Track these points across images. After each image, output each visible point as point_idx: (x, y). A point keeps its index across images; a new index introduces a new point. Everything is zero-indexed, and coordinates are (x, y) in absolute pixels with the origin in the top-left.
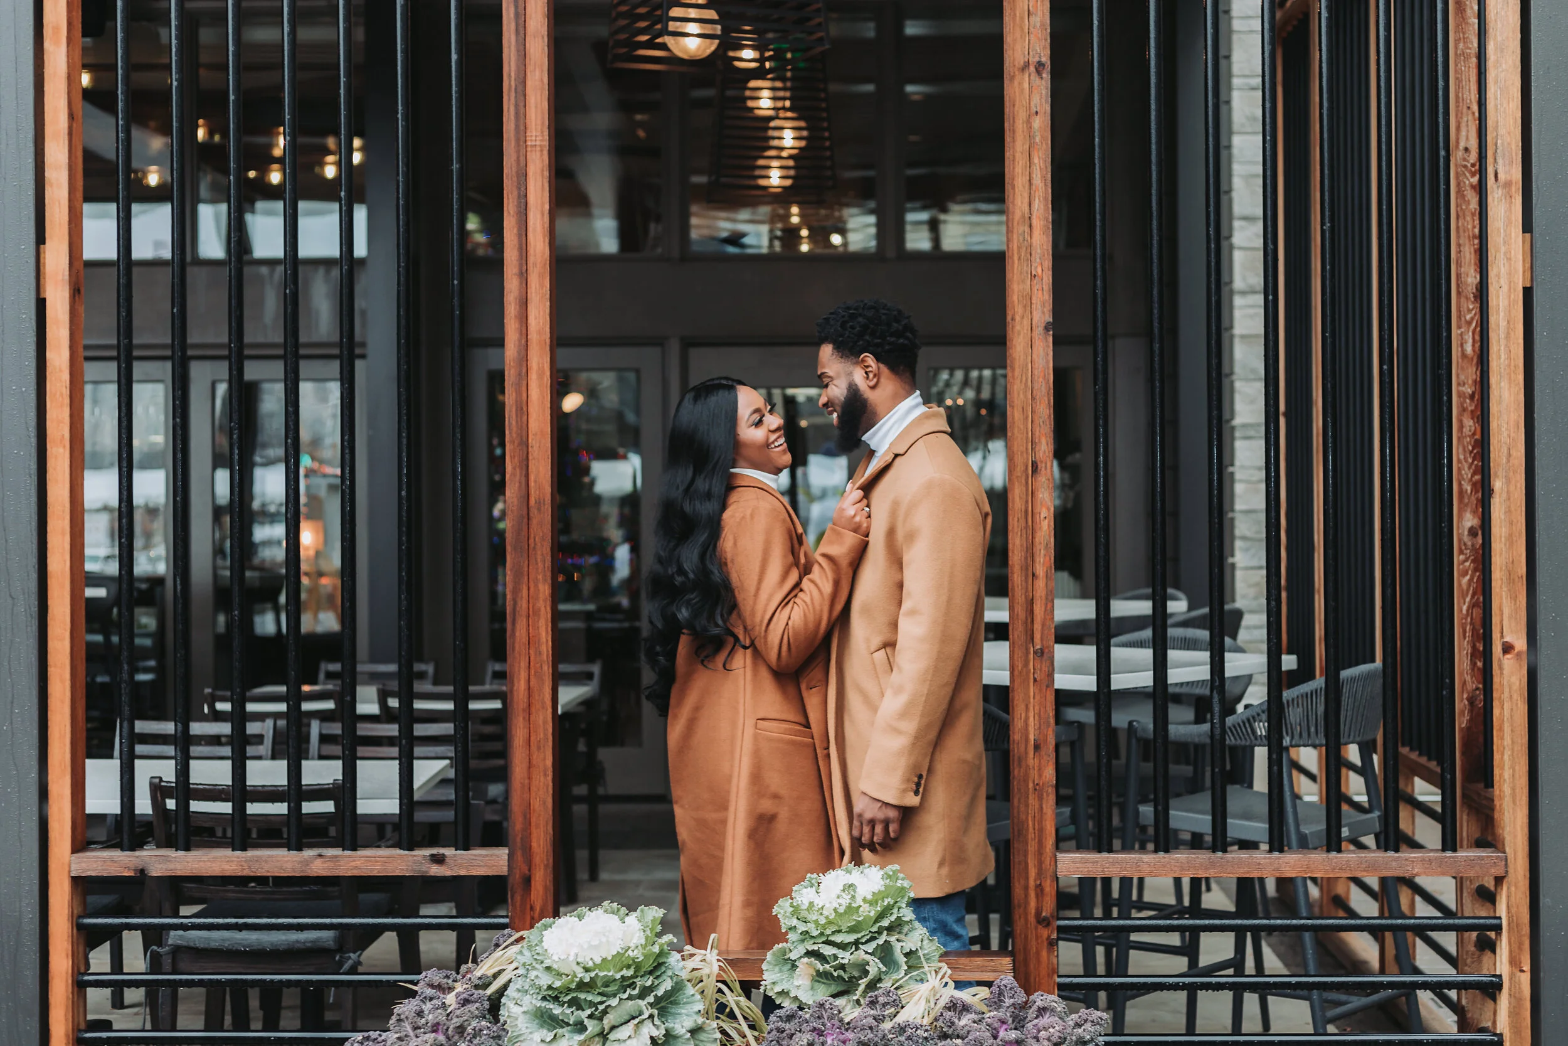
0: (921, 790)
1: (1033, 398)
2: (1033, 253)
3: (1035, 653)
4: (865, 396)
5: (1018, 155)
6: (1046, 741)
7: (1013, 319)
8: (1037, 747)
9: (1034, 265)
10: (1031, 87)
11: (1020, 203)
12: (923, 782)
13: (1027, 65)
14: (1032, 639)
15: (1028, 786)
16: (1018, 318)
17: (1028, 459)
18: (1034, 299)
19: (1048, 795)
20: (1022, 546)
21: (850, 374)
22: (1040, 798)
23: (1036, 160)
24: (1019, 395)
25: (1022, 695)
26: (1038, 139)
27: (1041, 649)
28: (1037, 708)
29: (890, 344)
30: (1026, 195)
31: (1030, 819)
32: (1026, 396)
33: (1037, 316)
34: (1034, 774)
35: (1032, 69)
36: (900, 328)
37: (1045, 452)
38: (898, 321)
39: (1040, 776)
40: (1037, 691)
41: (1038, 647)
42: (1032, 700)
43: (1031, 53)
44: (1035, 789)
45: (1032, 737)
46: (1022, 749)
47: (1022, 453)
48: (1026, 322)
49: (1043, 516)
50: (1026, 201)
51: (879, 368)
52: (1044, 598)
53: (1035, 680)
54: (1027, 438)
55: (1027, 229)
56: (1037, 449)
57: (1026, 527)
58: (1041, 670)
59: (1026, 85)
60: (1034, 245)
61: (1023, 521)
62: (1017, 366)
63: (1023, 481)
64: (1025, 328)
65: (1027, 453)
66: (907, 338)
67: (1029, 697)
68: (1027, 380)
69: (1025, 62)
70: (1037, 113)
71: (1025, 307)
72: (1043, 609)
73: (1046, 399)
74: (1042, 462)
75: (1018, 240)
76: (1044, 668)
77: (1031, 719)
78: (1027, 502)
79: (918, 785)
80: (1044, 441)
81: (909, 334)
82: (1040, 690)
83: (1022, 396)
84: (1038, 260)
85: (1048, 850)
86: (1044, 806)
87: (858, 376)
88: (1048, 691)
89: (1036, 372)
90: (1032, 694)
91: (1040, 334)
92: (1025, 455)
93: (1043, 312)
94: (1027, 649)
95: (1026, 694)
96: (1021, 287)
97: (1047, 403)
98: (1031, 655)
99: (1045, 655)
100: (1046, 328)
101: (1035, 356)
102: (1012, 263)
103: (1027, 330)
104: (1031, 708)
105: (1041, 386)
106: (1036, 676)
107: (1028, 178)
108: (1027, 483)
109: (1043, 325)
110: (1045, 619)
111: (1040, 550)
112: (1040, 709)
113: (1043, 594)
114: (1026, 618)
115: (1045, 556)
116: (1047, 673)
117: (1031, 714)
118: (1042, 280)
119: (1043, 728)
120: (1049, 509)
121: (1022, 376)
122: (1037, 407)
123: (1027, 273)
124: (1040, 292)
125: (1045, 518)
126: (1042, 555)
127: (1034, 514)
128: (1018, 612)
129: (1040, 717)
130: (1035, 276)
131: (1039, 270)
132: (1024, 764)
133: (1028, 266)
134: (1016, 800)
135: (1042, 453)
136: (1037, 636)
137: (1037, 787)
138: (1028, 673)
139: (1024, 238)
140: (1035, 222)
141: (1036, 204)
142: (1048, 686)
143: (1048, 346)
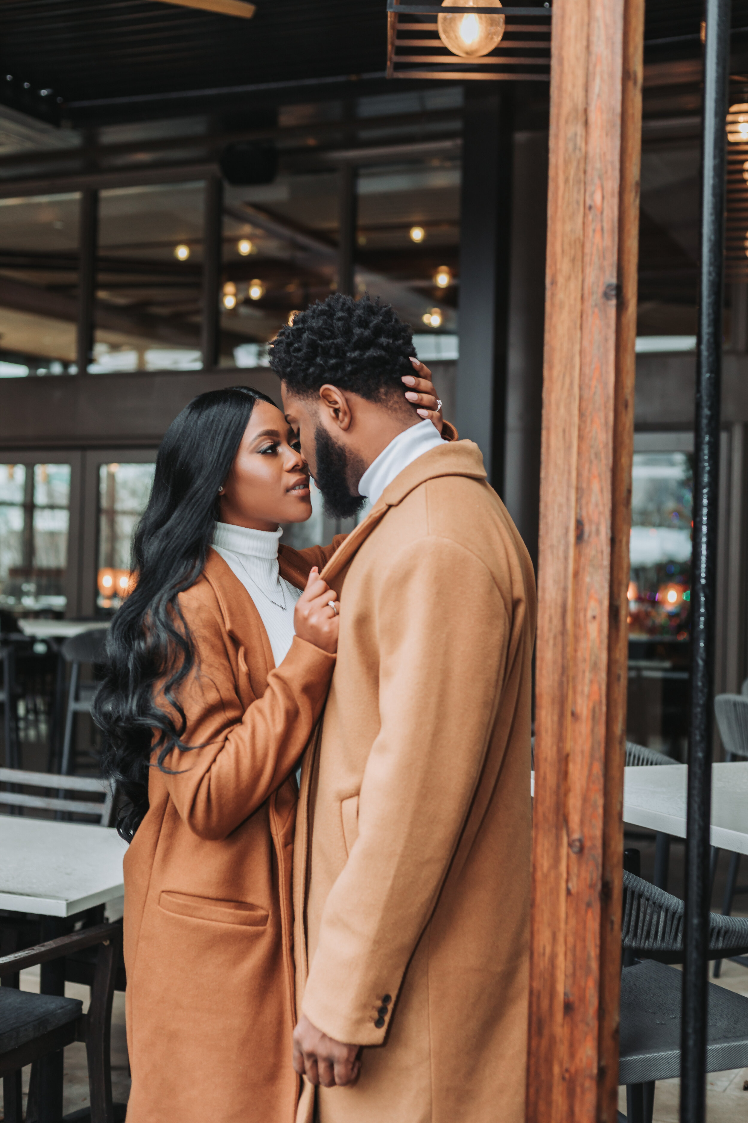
0: (386, 1019)
1: (582, 414)
2: (589, 169)
3: (570, 845)
4: (340, 443)
5: (570, 7)
6: (582, 999)
7: (554, 283)
8: (568, 1008)
9: (590, 189)
11: (570, 88)
12: (390, 1006)
14: (566, 820)
15: (552, 1071)
16: (561, 280)
17: (570, 517)
18: (588, 245)
19: (583, 1092)
20: (555, 662)
21: (315, 414)
22: (571, 1094)
23: (599, 12)
24: (558, 408)
25: (547, 914)
27: (580, 841)
28: (571, 939)
29: (353, 361)
30: (580, 73)
32: (570, 410)
33: (592, 275)
34: (562, 1050)
36: (367, 333)
37: (597, 505)
38: (363, 324)
39: (572, 1055)
40: (572, 912)
41: (576, 836)
42: (562, 925)
44: (564, 1078)
45: (560, 988)
46: (545, 1004)
47: (560, 506)
48: (574, 286)
49: (590, 614)
50: (580, 81)
51: (347, 401)
52: (588, 754)
53: (569, 892)
54: (569, 480)
55: (580, 129)
56: (585, 501)
57: (563, 632)
58: (579, 876)
60: (591, 154)
61: (556, 621)
62: (556, 362)
63: (561, 554)
64: (574, 296)
65: (569, 505)
66: (381, 347)
67: (559, 920)
68: (571, 384)
71: (573, 260)
72: (586, 772)
73: (602, 415)
74: (591, 521)
75: (566, 149)
76: (583, 874)
77: (561, 958)
78: (565, 589)
79: (383, 1010)
80: (596, 486)
81: (383, 340)
82: (577, 911)
83: (562, 410)
84: (597, 181)
86: (577, 1109)
87: (326, 417)
88: (590, 915)
89: (587, 370)
90: (563, 915)
91: (596, 305)
92: (565, 510)
93: (602, 269)
94: (558, 838)
95: (554, 913)
96: (568, 227)
97: (603, 420)
98: (564, 850)
99: (586, 851)
100: (606, 296)
101: (586, 343)
102: (557, 188)
103: (575, 299)
104: (561, 939)
105: (595, 393)
106: (570, 885)
107: (584, 43)
108: (566, 558)
109: (601, 290)
110: (588, 789)
111: (584, 672)
112: (575, 942)
113: (587, 748)
114: (558, 786)
115: (591, 682)
116: (588, 882)
117: (561, 950)
118: (602, 213)
119: (578, 973)
120: (601, 603)
121: (564, 376)
122: (588, 429)
123: (578, 203)
124: (598, 236)
125: (594, 617)
126: (587, 681)
127: (576, 611)
128: (545, 773)
129: (574, 955)
130: (590, 208)
131: (598, 197)
132: (546, 1032)
133: (579, 191)
134: (532, 1091)
135: (591, 507)
136: (575, 819)
137: (567, 1076)
138: (558, 877)
139: (575, 145)
140: (594, 117)
141: (597, 86)
142: (589, 905)
143: (608, 325)
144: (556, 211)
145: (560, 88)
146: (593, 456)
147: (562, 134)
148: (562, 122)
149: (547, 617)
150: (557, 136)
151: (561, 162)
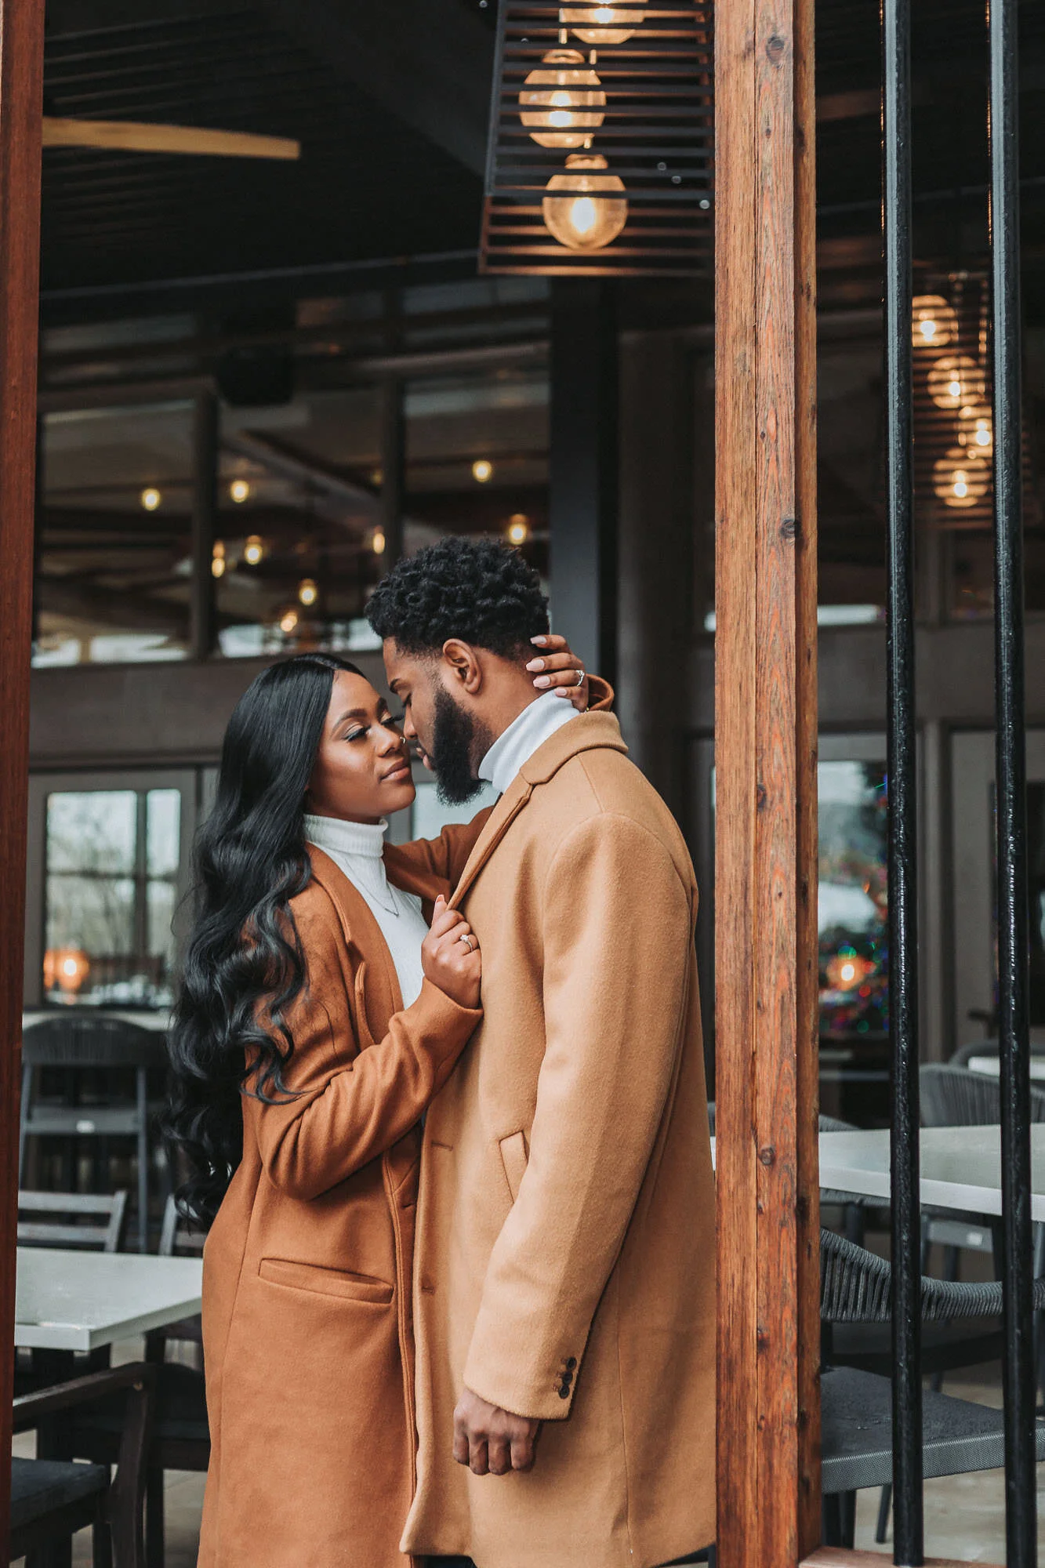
0: (572, 1387)
1: (759, 666)
2: (760, 392)
3: (760, 1156)
4: (465, 709)
5: (734, 215)
6: (778, 1333)
7: (724, 519)
8: (762, 1344)
9: (762, 415)
10: (758, 88)
11: (736, 303)
12: (575, 1372)
13: (751, 48)
14: (754, 1128)
15: (744, 1419)
16: (732, 516)
17: (748, 783)
18: (761, 477)
19: (782, 1442)
20: (736, 948)
21: (435, 676)
22: (768, 1445)
23: (766, 221)
24: (732, 661)
25: (734, 1238)
26: (769, 181)
27: (771, 1150)
28: (763, 1265)
29: (484, 610)
30: (748, 287)
31: (749, 1487)
32: (745, 662)
33: (766, 510)
34: (756, 1395)
35: (761, 52)
36: (498, 577)
37: (779, 768)
39: (769, 1400)
40: (763, 1233)
41: (766, 1146)
42: (753, 1249)
43: (759, 25)
44: (759, 1427)
45: (752, 1322)
46: (735, 1344)
47: (738, 771)
48: (747, 523)
49: (775, 891)
50: (748, 296)
51: (477, 658)
52: (776, 1050)
53: (759, 1210)
54: (747, 742)
55: (749, 349)
56: (765, 763)
57: (745, 913)
58: (770, 1192)
59: (749, 85)
60: (762, 377)
61: (738, 900)
62: (729, 608)
63: (740, 825)
64: (746, 535)
65: (747, 769)
66: (515, 594)
67: (749, 1245)
68: (747, 631)
69: (747, 44)
70: (768, 132)
71: (745, 494)
72: (776, 1071)
73: (783, 666)
74: (773, 788)
75: (735, 371)
76: (775, 1189)
77: (753, 1287)
78: (746, 864)
79: (567, 1377)
80: (778, 748)
82: (769, 1231)
83: (738, 662)
84: (769, 405)
85: (782, 1552)
86: (775, 1462)
87: (448, 677)
88: (784, 1234)
89: (764, 617)
90: (754, 1238)
91: (772, 544)
92: (743, 774)
93: (778, 503)
94: (746, 1149)
95: (743, 1238)
96: (739, 457)
97: (784, 673)
98: (753, 1162)
99: (778, 1163)
100: (783, 532)
101: (762, 586)
102: (725, 413)
103: (749, 538)
104: (752, 1266)
105: (774, 642)
106: (760, 1202)
107: (752, 254)
108: (746, 829)
109: (778, 527)
110: (778, 1090)
111: (771, 957)
112: (768, 1267)
113: (776, 1043)
114: (744, 1090)
115: (779, 968)
116: (782, 1197)
117: (752, 1278)
118: (776, 441)
119: (773, 1306)
120: (787, 879)
121: (738, 624)
122: (766, 683)
123: (749, 430)
124: (773, 465)
125: (780, 894)
126: (774, 966)
127: (759, 888)
128: (729, 1075)
129: (767, 1283)
130: (763, 435)
131: (771, 423)
132: (737, 1375)
133: (750, 417)
134: (723, 1445)
135: (773, 770)
136: (764, 1125)
137: (763, 1423)
138: (746, 1195)
139: (744, 366)
140: (764, 334)
141: (766, 301)
142: (783, 1224)
143: (786, 565)
144: (725, 439)
145: (725, 303)
146: (773, 713)
147: (729, 354)
148: (729, 341)
149: (726, 897)
150: (723, 356)
151: (728, 386)
